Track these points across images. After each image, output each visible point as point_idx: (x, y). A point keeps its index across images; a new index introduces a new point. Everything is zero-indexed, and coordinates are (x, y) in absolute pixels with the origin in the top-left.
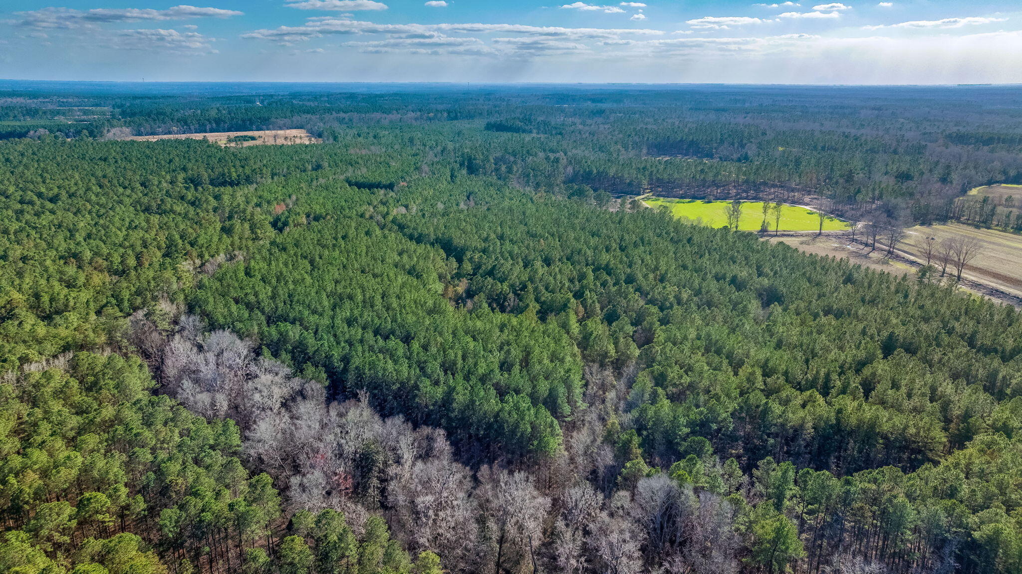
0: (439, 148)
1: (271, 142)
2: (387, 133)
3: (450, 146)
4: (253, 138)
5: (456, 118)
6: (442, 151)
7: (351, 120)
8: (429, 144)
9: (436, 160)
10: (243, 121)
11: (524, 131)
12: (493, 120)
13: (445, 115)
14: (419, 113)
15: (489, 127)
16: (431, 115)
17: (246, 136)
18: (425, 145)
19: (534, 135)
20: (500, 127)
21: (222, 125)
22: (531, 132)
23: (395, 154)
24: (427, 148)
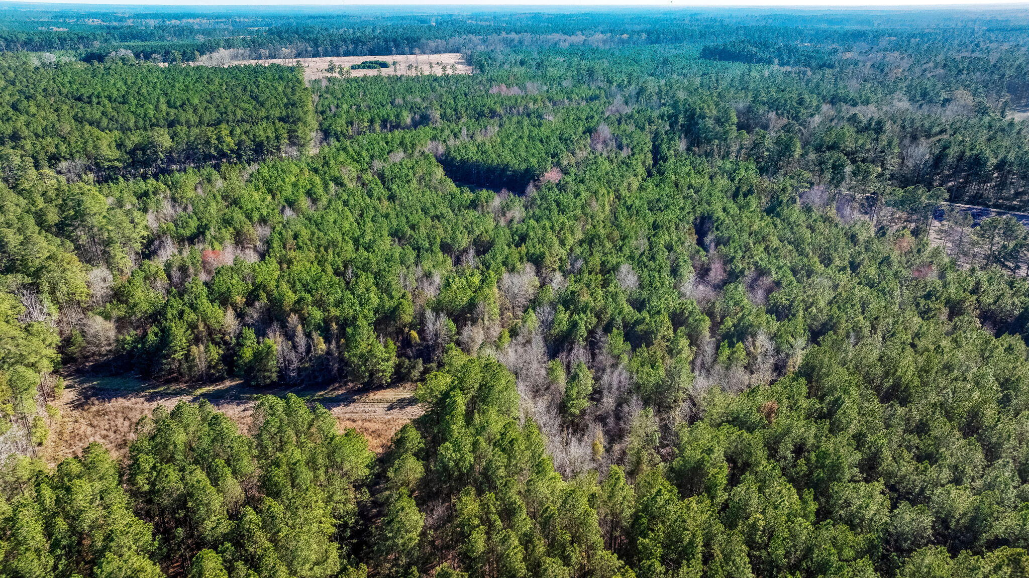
0: (633, 89)
1: (402, 71)
2: (562, 59)
3: (652, 85)
4: (384, 65)
5: (658, 41)
6: (638, 94)
7: (521, 42)
8: (618, 79)
9: (628, 110)
10: (386, 41)
11: (760, 61)
12: (710, 44)
13: (644, 36)
14: (609, 35)
15: (708, 54)
16: (625, 36)
17: (376, 62)
18: (610, 82)
19: (775, 67)
20: (725, 55)
21: (360, 47)
22: (769, 62)
23: (560, 97)
24: (613, 88)
